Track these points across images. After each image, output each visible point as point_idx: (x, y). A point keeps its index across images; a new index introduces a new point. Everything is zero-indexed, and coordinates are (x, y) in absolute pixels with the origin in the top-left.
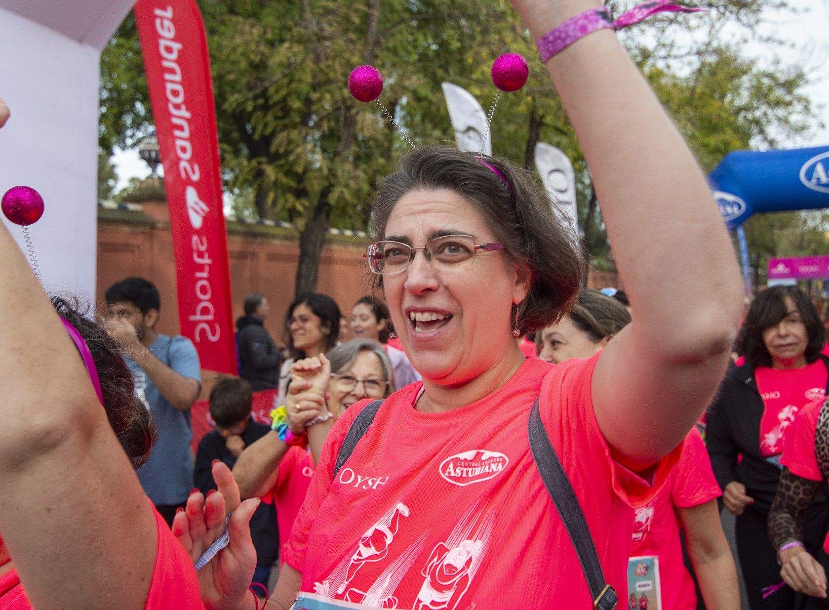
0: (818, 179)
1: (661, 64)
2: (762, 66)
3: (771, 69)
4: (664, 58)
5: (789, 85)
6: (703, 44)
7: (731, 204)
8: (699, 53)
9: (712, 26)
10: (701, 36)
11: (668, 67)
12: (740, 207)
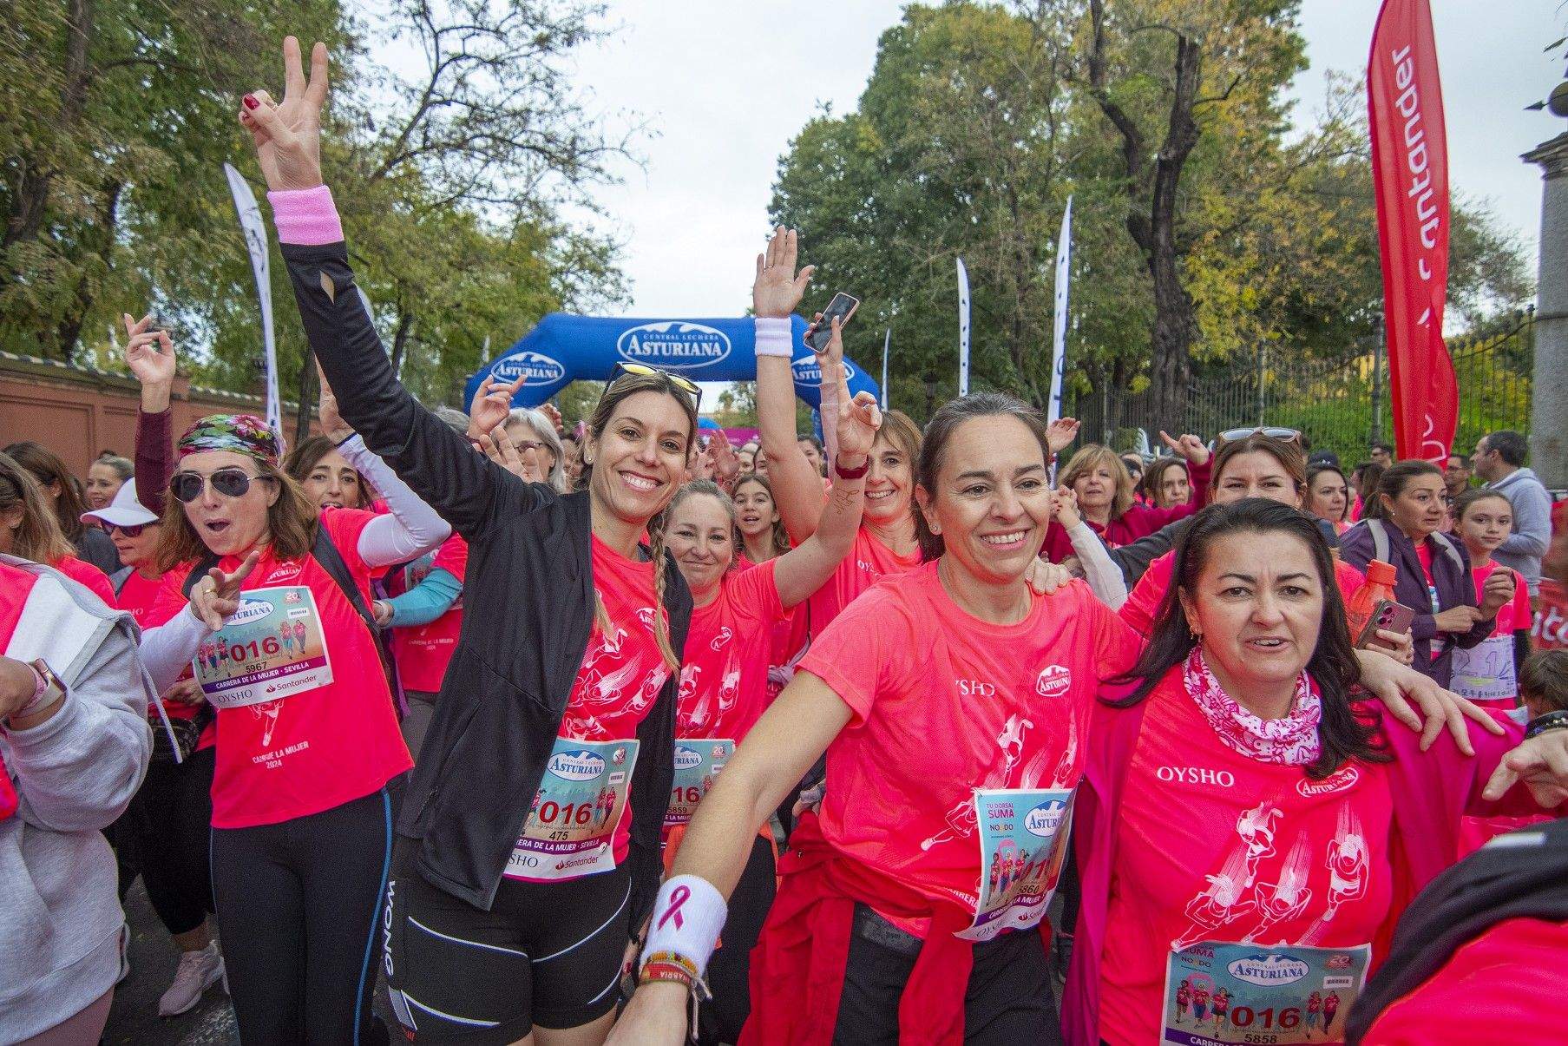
0: (633, 351)
1: (476, 207)
2: (577, 230)
3: (586, 235)
4: (481, 199)
5: (602, 254)
6: (522, 195)
7: (551, 368)
8: (515, 202)
9: (529, 178)
10: (519, 185)
11: (485, 211)
12: (559, 373)
